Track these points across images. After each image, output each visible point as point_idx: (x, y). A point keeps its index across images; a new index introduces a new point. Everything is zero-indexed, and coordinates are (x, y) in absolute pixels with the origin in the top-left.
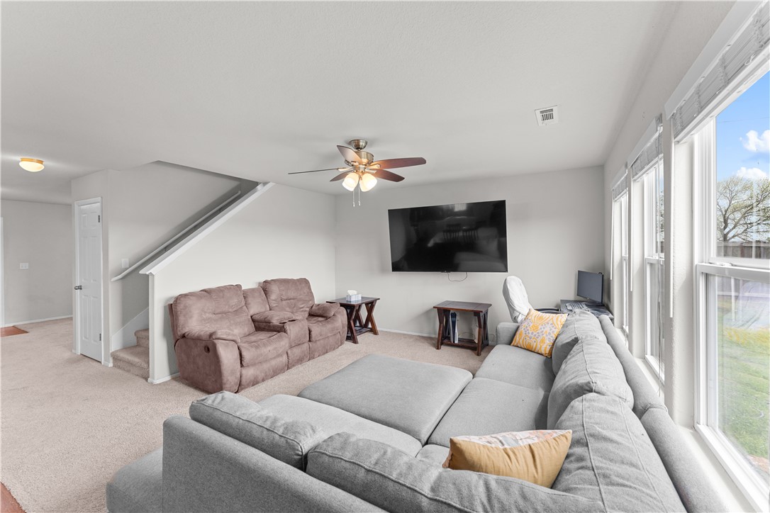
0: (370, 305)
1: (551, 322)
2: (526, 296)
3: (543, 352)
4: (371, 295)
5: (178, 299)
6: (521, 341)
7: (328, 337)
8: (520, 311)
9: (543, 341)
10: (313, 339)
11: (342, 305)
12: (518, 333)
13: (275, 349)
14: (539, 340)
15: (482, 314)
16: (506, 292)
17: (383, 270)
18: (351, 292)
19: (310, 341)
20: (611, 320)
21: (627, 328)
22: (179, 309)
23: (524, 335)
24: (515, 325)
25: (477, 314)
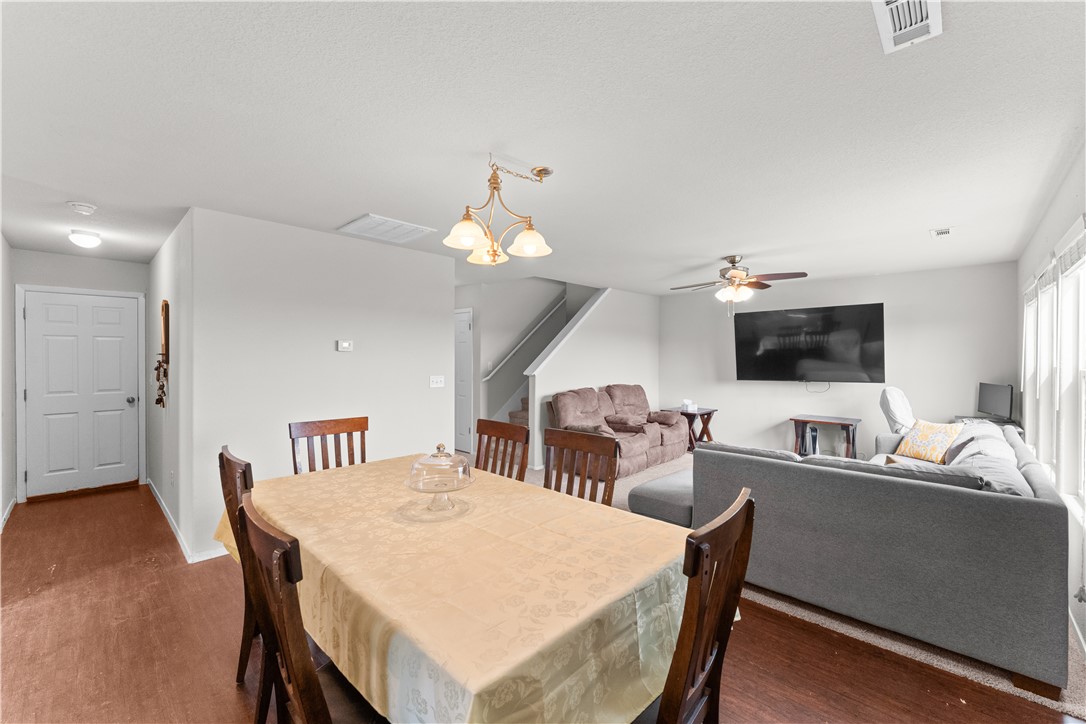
0: (707, 417)
1: (944, 431)
2: (910, 409)
3: (934, 460)
4: (707, 407)
5: (557, 397)
6: (907, 450)
7: (674, 444)
8: (903, 423)
9: (933, 449)
10: (664, 443)
11: (682, 414)
12: (903, 443)
13: (641, 446)
14: (929, 448)
15: (851, 428)
16: (885, 404)
17: (720, 378)
18: (687, 402)
19: (662, 445)
20: (1020, 434)
21: (1055, 461)
22: (560, 405)
23: (910, 444)
24: (897, 437)
25: (845, 427)
